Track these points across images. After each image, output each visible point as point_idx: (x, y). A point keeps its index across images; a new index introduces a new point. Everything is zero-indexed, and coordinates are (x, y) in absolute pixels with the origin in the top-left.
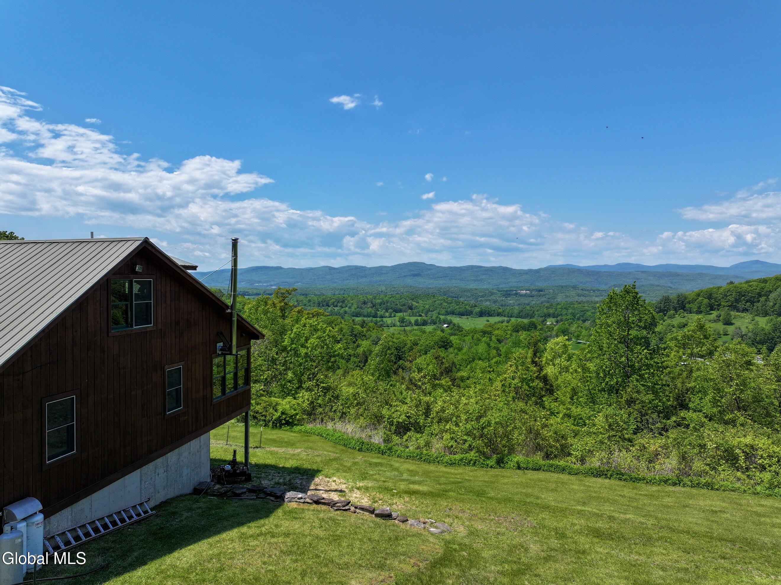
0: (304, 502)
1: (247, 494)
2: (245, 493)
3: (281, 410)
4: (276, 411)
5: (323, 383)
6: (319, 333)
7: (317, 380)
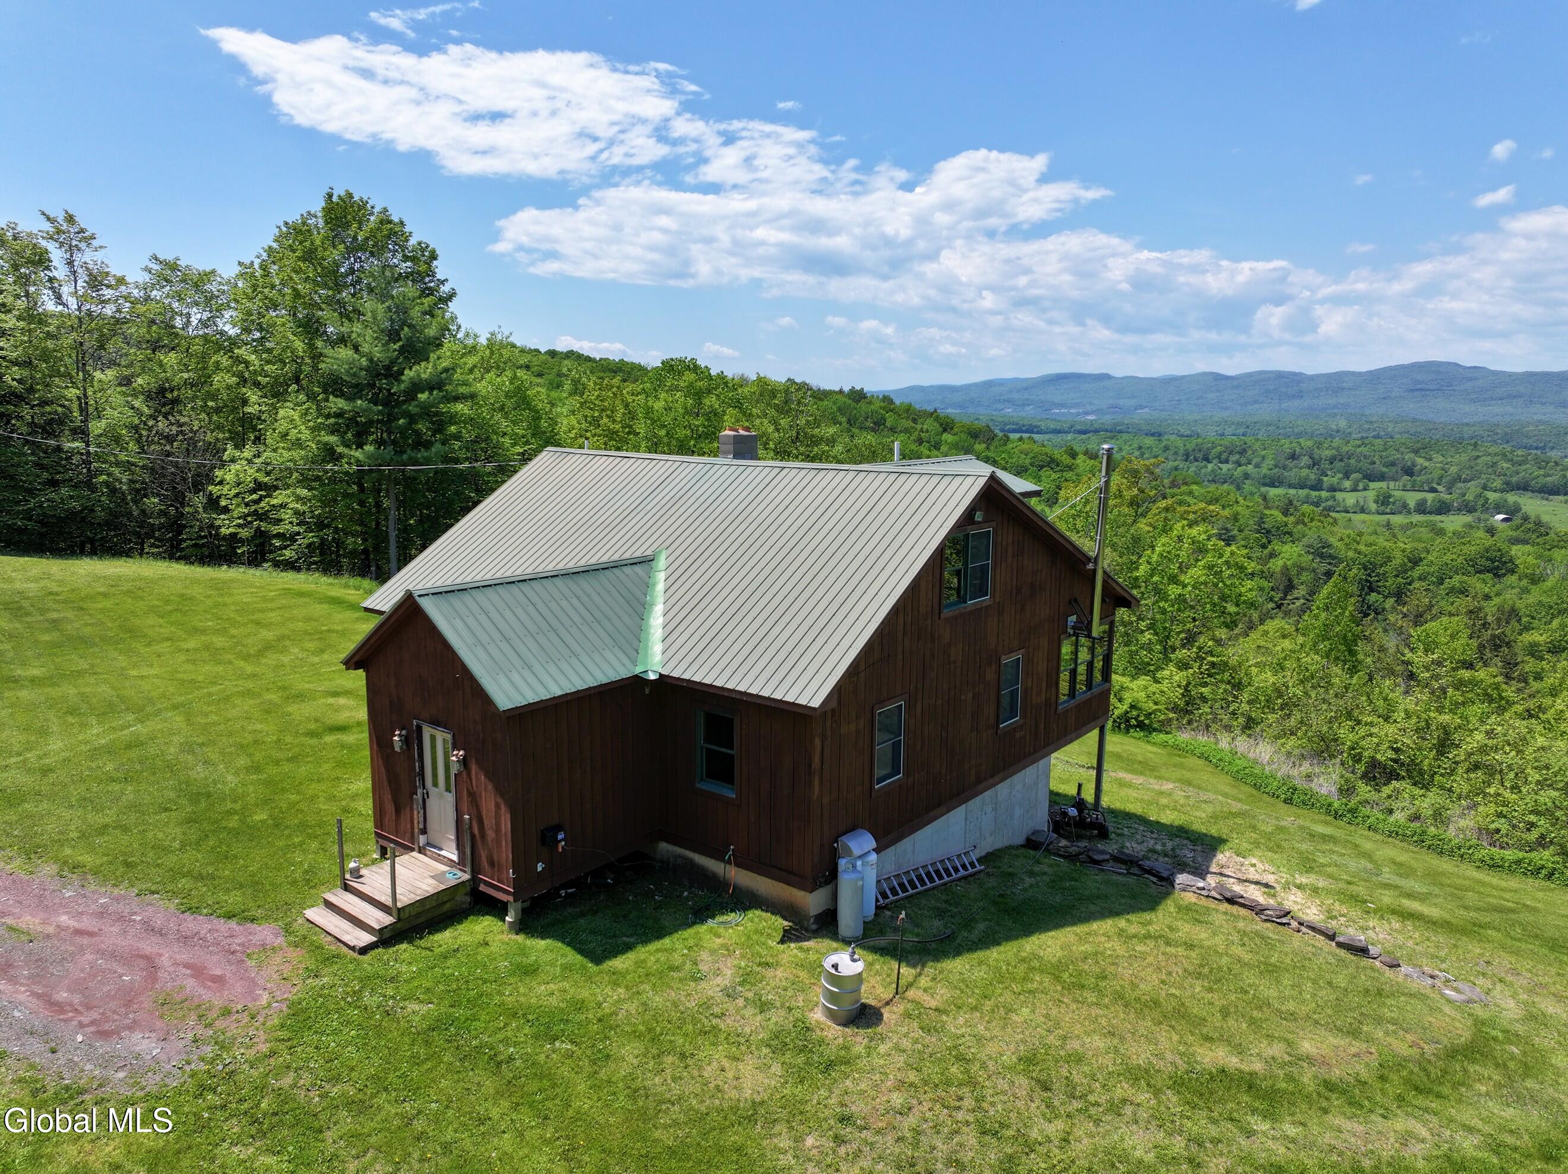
0: (1208, 896)
1: (1111, 863)
2: (1108, 860)
3: (1130, 700)
4: (1120, 700)
5: (1213, 656)
6: (1209, 558)
7: (1200, 648)
